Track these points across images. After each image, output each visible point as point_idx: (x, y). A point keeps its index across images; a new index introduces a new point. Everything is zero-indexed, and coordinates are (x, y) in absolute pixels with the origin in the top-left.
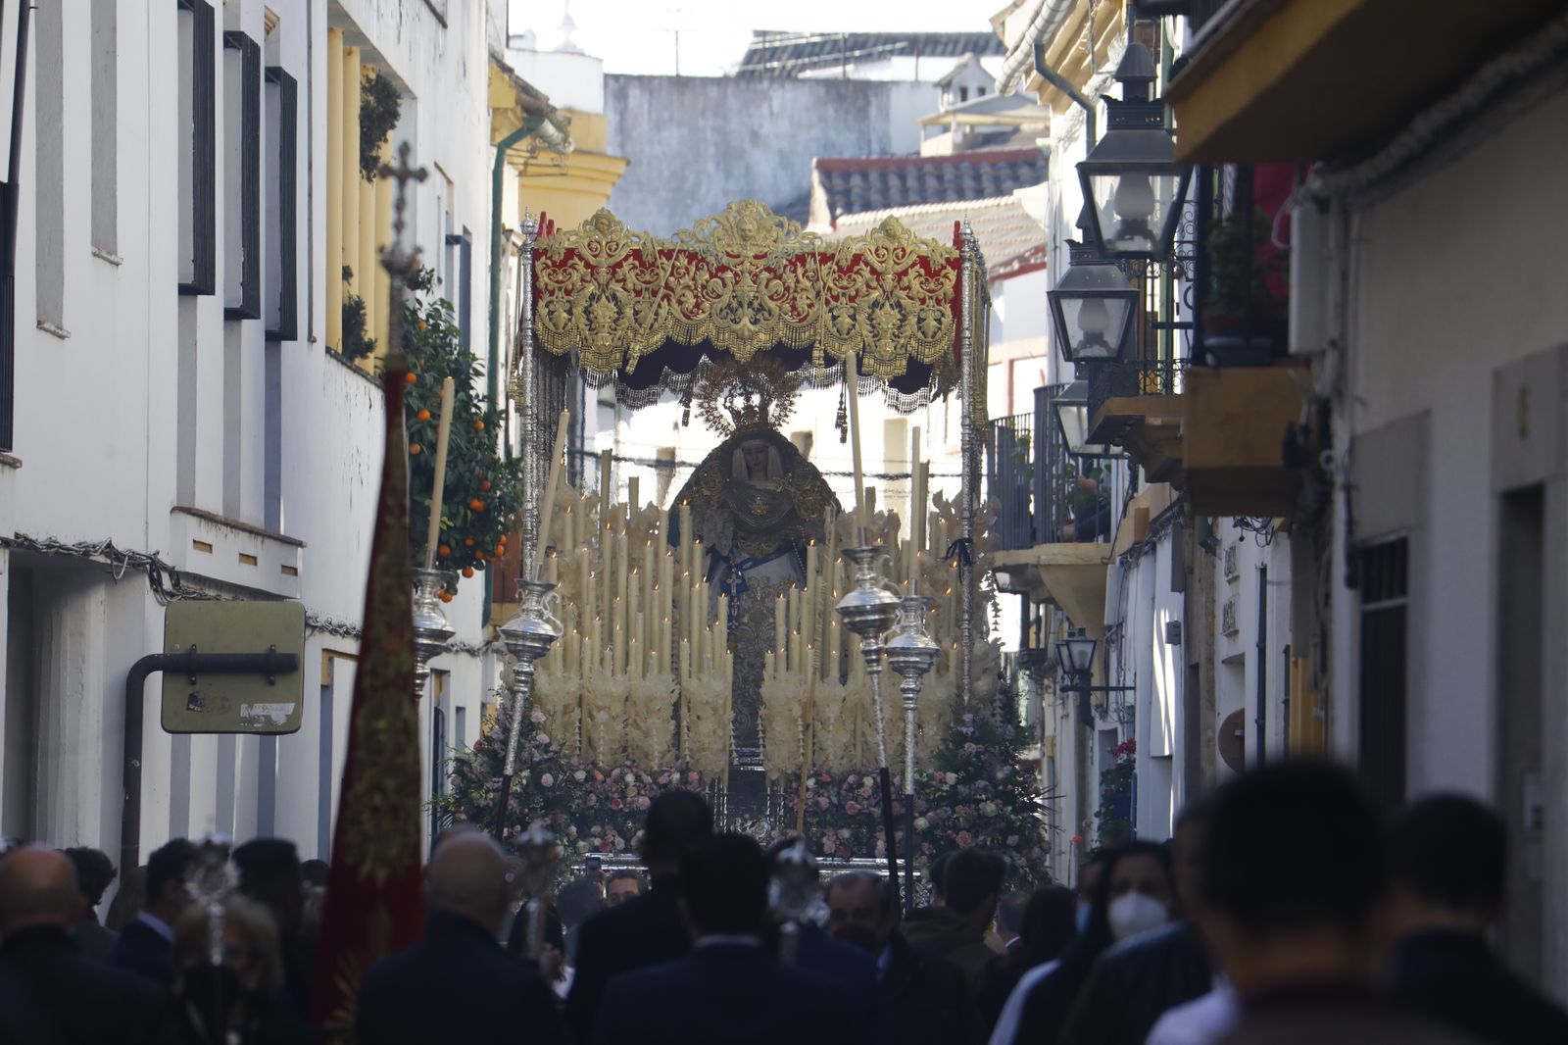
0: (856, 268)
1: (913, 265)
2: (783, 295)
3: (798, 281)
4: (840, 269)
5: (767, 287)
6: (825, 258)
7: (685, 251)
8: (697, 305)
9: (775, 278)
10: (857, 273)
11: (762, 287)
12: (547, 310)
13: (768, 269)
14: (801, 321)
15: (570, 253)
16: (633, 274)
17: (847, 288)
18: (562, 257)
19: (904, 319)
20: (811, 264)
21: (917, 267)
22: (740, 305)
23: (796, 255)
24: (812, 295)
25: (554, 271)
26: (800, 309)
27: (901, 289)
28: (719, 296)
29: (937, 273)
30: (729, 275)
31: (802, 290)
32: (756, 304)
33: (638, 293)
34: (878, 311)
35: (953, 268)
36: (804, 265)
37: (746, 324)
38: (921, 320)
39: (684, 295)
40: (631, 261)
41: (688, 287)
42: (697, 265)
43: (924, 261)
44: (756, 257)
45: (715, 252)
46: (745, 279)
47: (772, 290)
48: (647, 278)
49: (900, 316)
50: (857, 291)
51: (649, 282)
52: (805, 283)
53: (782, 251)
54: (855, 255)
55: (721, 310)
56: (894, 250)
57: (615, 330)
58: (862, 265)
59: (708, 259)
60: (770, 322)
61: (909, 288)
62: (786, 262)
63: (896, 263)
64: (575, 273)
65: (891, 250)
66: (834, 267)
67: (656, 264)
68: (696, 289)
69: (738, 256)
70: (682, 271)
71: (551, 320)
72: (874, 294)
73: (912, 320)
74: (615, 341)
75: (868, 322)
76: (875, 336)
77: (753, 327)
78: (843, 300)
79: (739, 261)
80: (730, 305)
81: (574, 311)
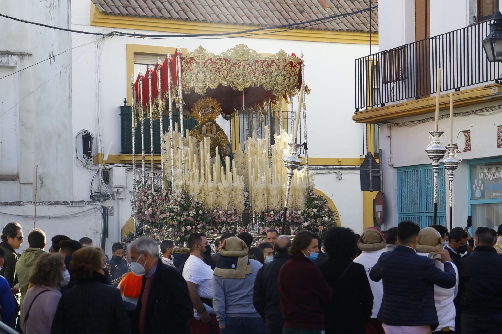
0: (272, 64)
1: (288, 64)
2: (252, 72)
3: (256, 68)
4: (268, 65)
5: (247, 69)
6: (264, 61)
7: (224, 59)
8: (228, 75)
9: (250, 67)
10: (273, 66)
11: (246, 69)
12: (185, 75)
13: (248, 64)
14: (257, 79)
15: (192, 59)
16: (210, 65)
17: (270, 70)
18: (189, 60)
19: (285, 79)
20: (259, 63)
21: (289, 64)
22: (240, 75)
23: (256, 60)
24: (260, 71)
25: (187, 64)
26: (256, 76)
27: (285, 71)
28: (234, 72)
29: (295, 66)
30: (237, 66)
31: (257, 70)
32: (244, 75)
33: (211, 71)
34: (278, 77)
35: (299, 65)
36: (258, 63)
37: (241, 81)
38: (290, 80)
39: (224, 72)
40: (209, 61)
41: (225, 69)
42: (228, 63)
43: (291, 63)
44: (244, 61)
45: (233, 59)
46: (241, 67)
47: (249, 71)
48: (214, 66)
49: (284, 79)
50: (272, 71)
51: (214, 68)
52: (258, 68)
53: (252, 59)
54: (272, 60)
55: (234, 76)
56: (283, 59)
57: (204, 82)
58: (274, 63)
59: (231, 61)
60: (248, 80)
61: (287, 70)
62: (253, 62)
63: (283, 63)
64: (193, 65)
65: (282, 59)
66: (266, 64)
67: (216, 62)
68: (227, 70)
69: (239, 60)
70: (223, 64)
71: (186, 78)
72: (277, 72)
73: (287, 80)
74: (205, 85)
75: (275, 80)
76: (277, 84)
77: (243, 81)
78: (268, 74)
79: (240, 62)
80: (237, 75)
81: (193, 75)
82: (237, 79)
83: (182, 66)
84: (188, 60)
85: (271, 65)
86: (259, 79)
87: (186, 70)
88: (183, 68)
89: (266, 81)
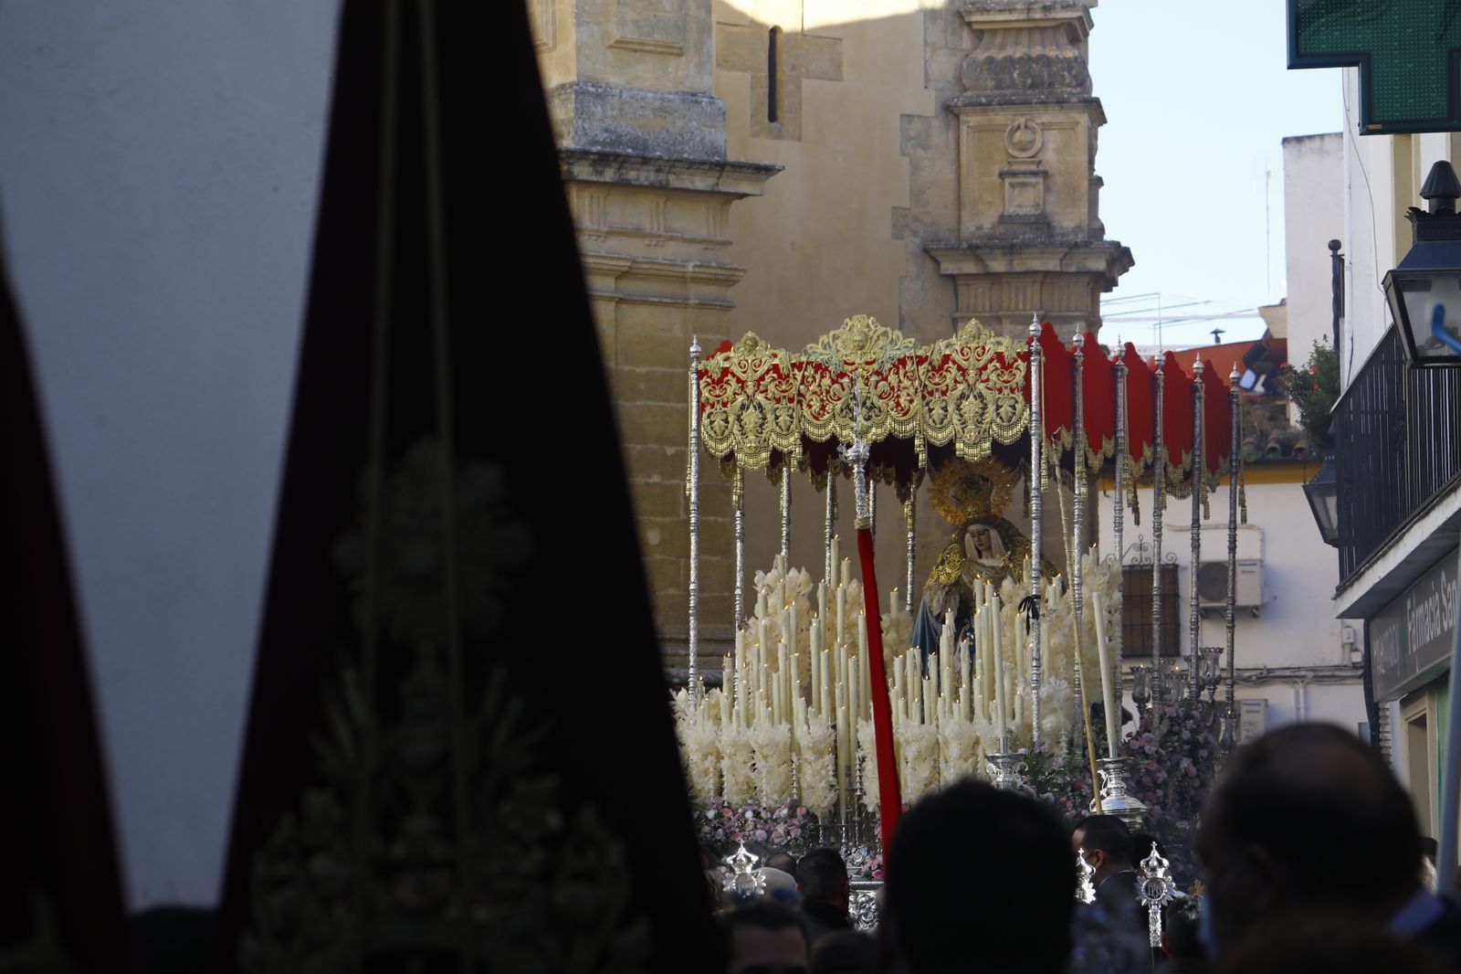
0: (946, 366)
1: (990, 361)
2: (890, 394)
3: (900, 382)
6: (921, 360)
7: (812, 363)
8: (823, 408)
9: (883, 379)
10: (947, 370)
11: (872, 388)
12: (709, 420)
13: (877, 373)
14: (904, 415)
15: (726, 372)
16: (773, 385)
17: (939, 384)
18: (719, 376)
19: (984, 408)
20: (909, 366)
21: (995, 363)
22: (857, 404)
23: (898, 359)
24: (912, 391)
25: (714, 387)
26: (903, 405)
27: (982, 382)
28: (839, 399)
29: (1010, 366)
30: (845, 380)
31: (904, 388)
32: (868, 404)
33: (778, 401)
34: (963, 402)
35: (1023, 361)
36: (904, 367)
39: (813, 400)
40: (771, 374)
41: (815, 393)
42: (822, 373)
44: (868, 363)
45: (834, 361)
46: (860, 384)
50: (947, 386)
51: (786, 391)
52: (906, 382)
54: (945, 356)
55: (842, 410)
57: (762, 433)
58: (951, 364)
60: (880, 418)
63: (977, 360)
64: (728, 387)
68: (821, 394)
69: (853, 364)
70: (810, 379)
71: (712, 428)
72: (961, 387)
73: (991, 408)
74: (761, 442)
75: (957, 412)
76: (962, 424)
77: (866, 423)
78: (937, 395)
79: (853, 367)
80: (848, 405)
81: (729, 419)
84: (716, 377)
85: (941, 368)
86: (911, 413)
87: (710, 405)
88: (703, 399)
89: (930, 417)
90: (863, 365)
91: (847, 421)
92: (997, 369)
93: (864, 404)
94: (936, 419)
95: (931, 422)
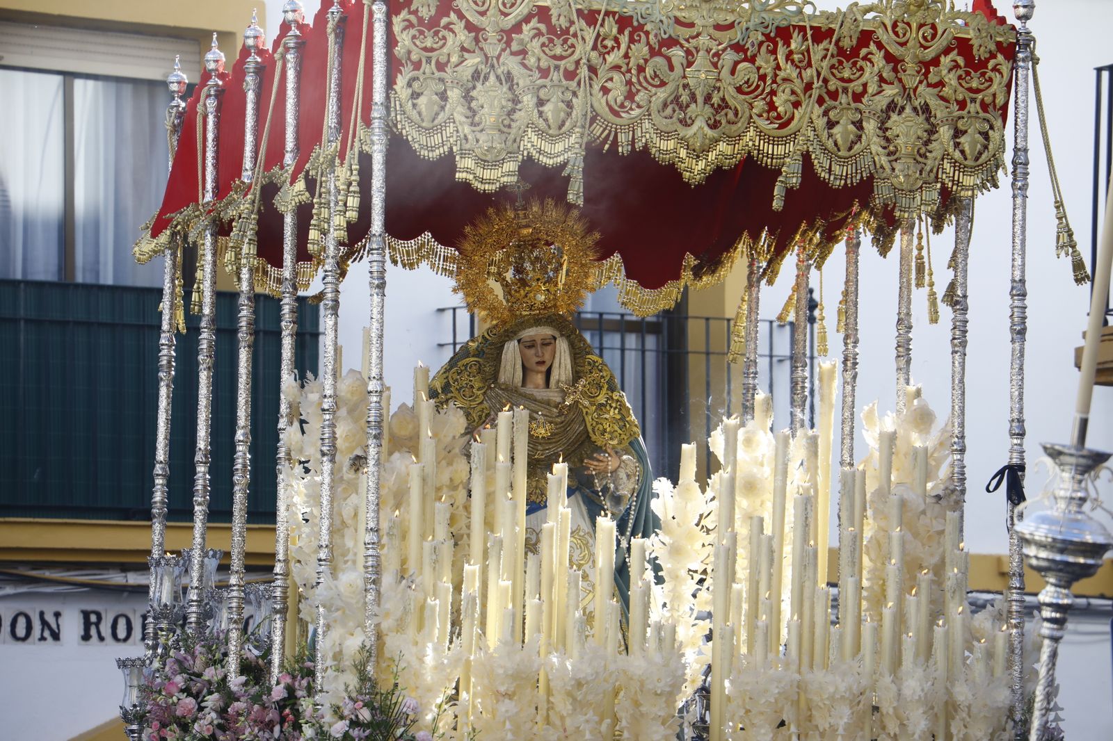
0: (863, 52)
1: (947, 51)
2: (758, 86)
3: (778, 67)
4: (841, 51)
5: (733, 72)
6: (820, 35)
7: (614, 13)
8: (630, 96)
9: (745, 60)
10: (865, 58)
11: (725, 73)
12: (410, 91)
13: (738, 48)
14: (782, 126)
15: (444, 7)
16: (536, 44)
17: (850, 81)
18: (433, 12)
19: (932, 131)
20: (796, 42)
21: (953, 55)
22: (693, 98)
23: (778, 28)
24: (799, 87)
25: (421, 33)
26: (780, 109)
27: (929, 85)
28: (663, 84)
29: (983, 64)
30: (677, 54)
31: (785, 80)
32: (716, 100)
33: (545, 73)
34: (894, 117)
35: (1007, 58)
36: (787, 44)
37: (701, 128)
38: (958, 133)
39: (611, 79)
40: (534, 22)
41: (617, 68)
42: (631, 35)
43: (963, 46)
44: (718, 27)
45: (657, 16)
46: (701, 60)
47: (740, 79)
48: (558, 51)
49: (927, 127)
50: (865, 85)
51: (561, 58)
52: (788, 70)
53: (756, 20)
54: (863, 32)
55: (665, 105)
56: (921, 26)
57: (509, 126)
58: (873, 47)
59: (648, 27)
60: (734, 128)
61: (941, 84)
62: (761, 38)
63: (922, 46)
64: (450, 36)
65: (914, 26)
66: (832, 48)
67: (572, 30)
68: (629, 71)
69: (692, 25)
70: (609, 43)
71: (414, 105)
72: (890, 91)
73: (945, 132)
74: (509, 143)
75: (881, 133)
76: (889, 155)
77: (710, 133)
78: (843, 99)
79: (694, 31)
80: (677, 98)
81: (449, 93)
82: (681, 121)
83: (391, 41)
84: (426, 14)
85: (855, 52)
86: (793, 126)
87: (413, 63)
88: (399, 51)
89: (830, 136)
90: (712, 31)
91: (673, 125)
92: (957, 66)
93: (708, 98)
94: (840, 142)
95: (830, 144)
